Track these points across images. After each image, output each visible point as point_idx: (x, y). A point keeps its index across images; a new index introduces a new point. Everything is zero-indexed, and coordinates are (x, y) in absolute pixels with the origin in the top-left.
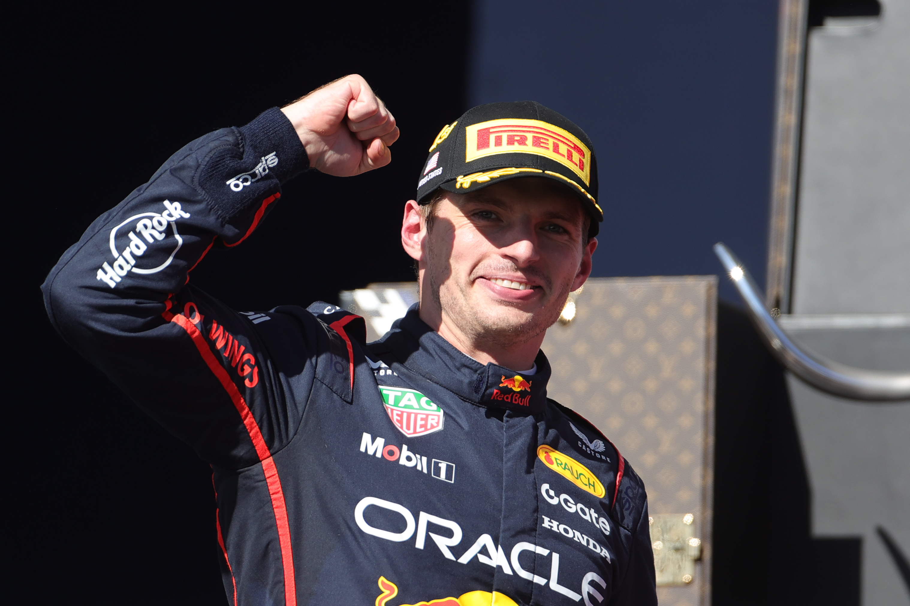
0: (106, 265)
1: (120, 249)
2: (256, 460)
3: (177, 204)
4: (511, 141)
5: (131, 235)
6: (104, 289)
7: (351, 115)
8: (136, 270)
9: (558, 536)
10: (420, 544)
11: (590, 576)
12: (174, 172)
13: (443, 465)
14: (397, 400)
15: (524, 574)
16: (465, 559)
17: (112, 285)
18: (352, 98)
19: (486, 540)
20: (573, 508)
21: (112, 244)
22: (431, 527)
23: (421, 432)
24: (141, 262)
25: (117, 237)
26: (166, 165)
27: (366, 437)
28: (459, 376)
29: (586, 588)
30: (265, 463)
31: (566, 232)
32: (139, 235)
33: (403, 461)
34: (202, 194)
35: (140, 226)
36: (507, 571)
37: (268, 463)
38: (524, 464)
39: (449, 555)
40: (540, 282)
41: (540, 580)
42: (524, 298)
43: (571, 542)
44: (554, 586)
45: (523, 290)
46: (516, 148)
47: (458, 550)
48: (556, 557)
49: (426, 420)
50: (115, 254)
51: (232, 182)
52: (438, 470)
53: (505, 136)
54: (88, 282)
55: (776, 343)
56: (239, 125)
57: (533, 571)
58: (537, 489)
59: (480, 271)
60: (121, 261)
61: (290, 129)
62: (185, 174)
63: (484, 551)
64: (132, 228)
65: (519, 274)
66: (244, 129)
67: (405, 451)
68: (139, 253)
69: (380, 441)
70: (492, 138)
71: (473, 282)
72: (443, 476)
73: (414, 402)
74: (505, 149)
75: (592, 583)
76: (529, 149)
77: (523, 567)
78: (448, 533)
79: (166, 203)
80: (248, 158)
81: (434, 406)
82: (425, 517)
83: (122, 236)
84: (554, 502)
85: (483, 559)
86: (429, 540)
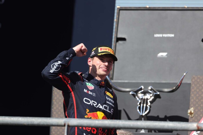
0: (51, 70)
1: (53, 68)
2: (71, 92)
3: (60, 61)
4: (105, 50)
5: (54, 66)
6: (51, 73)
7: (82, 49)
8: (55, 71)
9: (108, 104)
10: (92, 105)
11: (112, 109)
12: (59, 57)
13: (94, 94)
14: (88, 84)
15: (104, 109)
16: (97, 107)
17: (52, 72)
18: (82, 47)
19: (99, 104)
20: (110, 100)
21: (52, 67)
22: (93, 102)
23: (91, 89)
24: (56, 69)
25: (52, 66)
26: (58, 56)
27: (85, 90)
28: (95, 82)
29: (111, 111)
30: (72, 93)
31: (111, 62)
32: (55, 66)
33: (89, 93)
34: (63, 60)
35: (55, 64)
36: (102, 109)
37: (72, 92)
38: (104, 94)
39: (95, 106)
40: (108, 69)
41: (106, 110)
42: (106, 71)
43: (110, 105)
44: (108, 111)
45: (106, 70)
46: (106, 51)
47: (96, 106)
48: (108, 107)
49: (92, 87)
50: (52, 68)
51: (67, 58)
52: (93, 94)
53: (104, 49)
54: (48, 72)
55: (111, 84)
56: (67, 50)
57: (105, 109)
58: (106, 98)
59: (100, 67)
60: (53, 69)
61: (74, 51)
62: (61, 57)
63: (99, 106)
64: (54, 65)
65: (106, 67)
66: (68, 51)
67: (90, 92)
68: (55, 68)
69: (86, 90)
70: (102, 49)
71: (99, 68)
72: (94, 95)
73: (90, 85)
74: (104, 51)
75: (112, 110)
76: (107, 51)
77: (104, 108)
78: (95, 103)
79: (58, 61)
80: (69, 55)
81: (93, 86)
82: (92, 101)
83: (53, 66)
84: (108, 99)
85: (99, 107)
86: (93, 104)
